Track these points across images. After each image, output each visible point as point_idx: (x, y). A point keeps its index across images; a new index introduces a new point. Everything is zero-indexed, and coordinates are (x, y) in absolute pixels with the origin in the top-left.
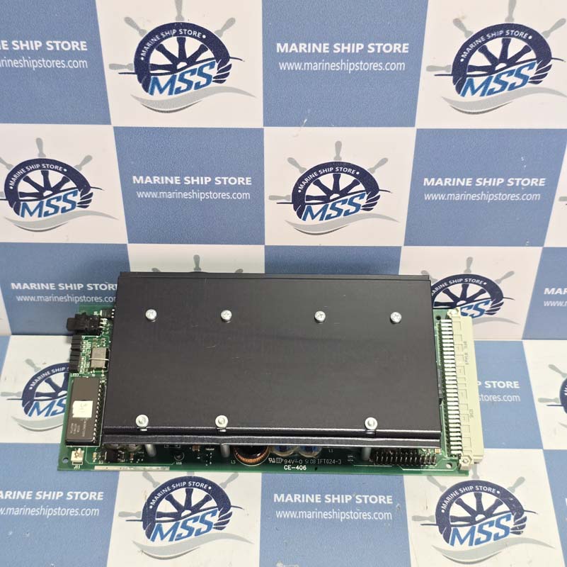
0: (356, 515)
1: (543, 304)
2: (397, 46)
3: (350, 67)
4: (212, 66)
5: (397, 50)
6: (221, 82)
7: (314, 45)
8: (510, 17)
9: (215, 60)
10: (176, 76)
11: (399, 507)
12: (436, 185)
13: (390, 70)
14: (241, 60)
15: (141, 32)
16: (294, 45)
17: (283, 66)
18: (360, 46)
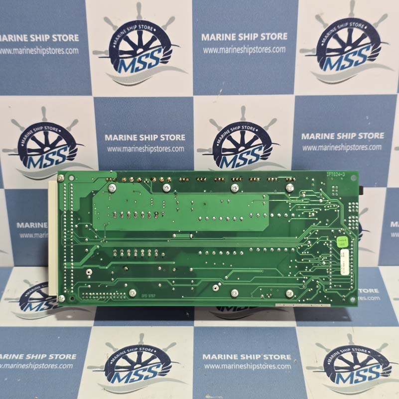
0: (264, 367)
1: (391, 235)
2: (280, 35)
3: (250, 50)
4: (159, 51)
5: (280, 38)
6: (166, 63)
7: (226, 35)
8: (352, 13)
9: (161, 47)
10: (136, 59)
11: (296, 361)
12: (310, 139)
13: (276, 53)
14: (178, 46)
15: (114, 27)
16: (213, 35)
17: (206, 51)
18: (256, 36)
